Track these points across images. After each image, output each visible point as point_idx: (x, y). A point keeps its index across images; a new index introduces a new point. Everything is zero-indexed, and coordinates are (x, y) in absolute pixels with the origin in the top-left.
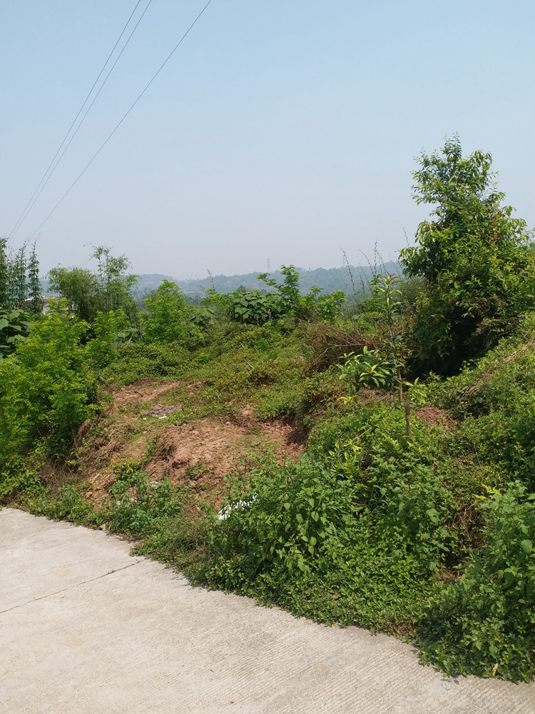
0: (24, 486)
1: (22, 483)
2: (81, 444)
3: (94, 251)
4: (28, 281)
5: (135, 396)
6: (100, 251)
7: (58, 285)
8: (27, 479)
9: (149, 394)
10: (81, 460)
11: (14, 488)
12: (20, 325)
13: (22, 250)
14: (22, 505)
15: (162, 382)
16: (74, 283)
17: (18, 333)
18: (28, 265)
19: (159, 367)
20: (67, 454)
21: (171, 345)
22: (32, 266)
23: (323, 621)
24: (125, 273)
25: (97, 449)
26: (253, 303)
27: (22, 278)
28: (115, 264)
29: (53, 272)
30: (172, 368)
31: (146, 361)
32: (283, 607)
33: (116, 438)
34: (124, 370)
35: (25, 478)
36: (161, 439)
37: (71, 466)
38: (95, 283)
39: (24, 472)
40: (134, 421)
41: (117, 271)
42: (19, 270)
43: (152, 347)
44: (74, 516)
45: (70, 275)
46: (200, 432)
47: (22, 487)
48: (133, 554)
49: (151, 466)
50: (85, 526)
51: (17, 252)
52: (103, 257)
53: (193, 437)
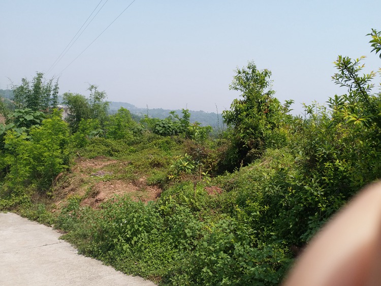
0: (22, 203)
1: (21, 201)
2: (55, 185)
3: (89, 87)
4: (51, 97)
5: (93, 165)
6: (92, 87)
7: (67, 101)
8: (24, 199)
9: (99, 165)
10: (54, 193)
11: (16, 203)
12: (40, 119)
13: (51, 81)
14: (18, 212)
15: (109, 160)
16: (75, 102)
17: (37, 123)
18: (53, 89)
19: (109, 152)
20: (48, 189)
21: (119, 141)
22: (55, 89)
23: (126, 273)
24: (104, 100)
25: (64, 188)
26: (166, 125)
27: (48, 95)
28: (99, 95)
29: (66, 95)
30: (116, 153)
31: (104, 148)
32: (113, 266)
33: (74, 184)
34: (91, 151)
35: (23, 198)
36: (94, 188)
37: (49, 196)
38: (87, 103)
39: (24, 195)
40: (86, 177)
41: (99, 99)
42: (48, 90)
43: (109, 141)
44: (41, 219)
45: (74, 97)
46: (115, 186)
47: (21, 203)
48: (59, 239)
49: (86, 200)
50: (44, 224)
51: (48, 81)
52: (93, 90)
53: (110, 188)
